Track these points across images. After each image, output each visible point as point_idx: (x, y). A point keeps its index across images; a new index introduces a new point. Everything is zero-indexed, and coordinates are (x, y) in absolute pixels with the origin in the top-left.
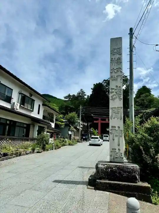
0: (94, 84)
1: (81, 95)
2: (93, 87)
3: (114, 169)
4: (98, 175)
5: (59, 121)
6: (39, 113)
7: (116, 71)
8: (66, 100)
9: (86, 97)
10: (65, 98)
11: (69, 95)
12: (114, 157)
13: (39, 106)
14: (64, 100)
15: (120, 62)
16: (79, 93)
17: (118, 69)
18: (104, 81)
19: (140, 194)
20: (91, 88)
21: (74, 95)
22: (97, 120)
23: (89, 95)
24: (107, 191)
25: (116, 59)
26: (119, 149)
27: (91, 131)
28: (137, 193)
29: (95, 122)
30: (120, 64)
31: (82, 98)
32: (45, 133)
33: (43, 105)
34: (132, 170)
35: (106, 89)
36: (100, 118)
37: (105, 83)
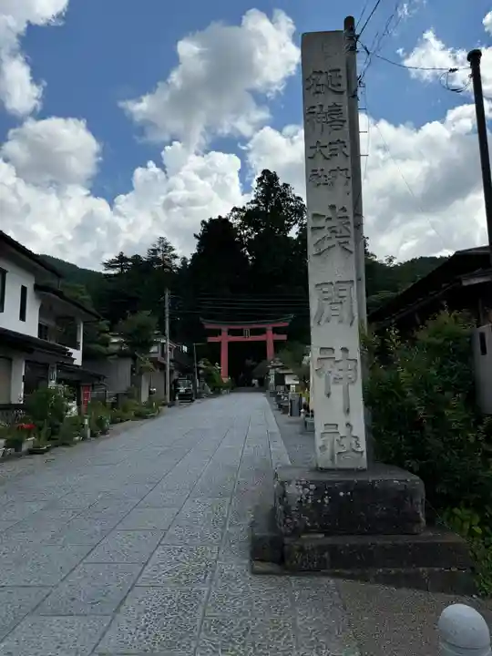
0: (203, 222)
1: (159, 255)
2: (199, 230)
3: (342, 494)
4: (288, 521)
5: (97, 343)
6: (23, 317)
7: (327, 152)
8: (112, 272)
9: (177, 263)
10: (109, 265)
11: (122, 258)
12: (332, 451)
13: (24, 290)
14: (104, 272)
15: (340, 121)
16: (155, 251)
17: (333, 146)
18: (232, 211)
19: (437, 569)
20: (195, 235)
21: (137, 258)
22: (219, 332)
23: (189, 257)
24: (325, 575)
25: (325, 109)
26: (348, 424)
27: (201, 368)
28: (425, 569)
29: (210, 339)
30: (339, 127)
31: (165, 266)
32: (52, 384)
33: (37, 288)
34: (402, 492)
35: (241, 237)
36: (225, 329)
37: (236, 218)
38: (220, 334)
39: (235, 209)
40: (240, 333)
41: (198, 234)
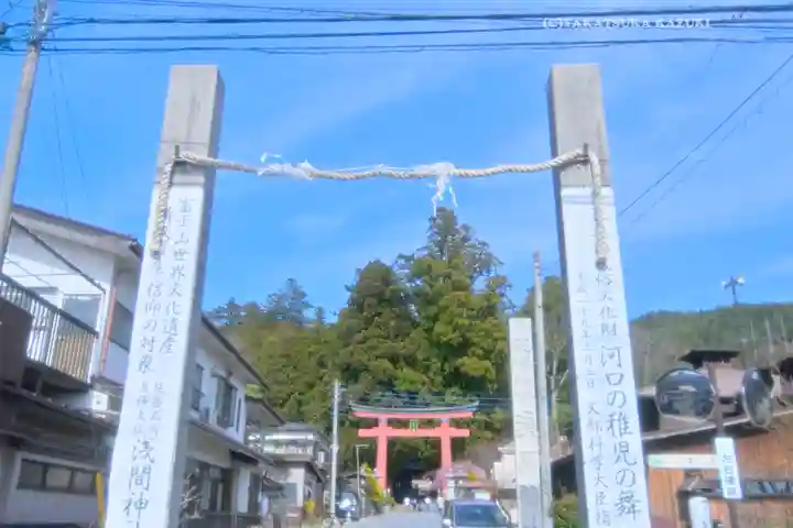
0: (359, 270)
6: (237, 428)
13: (240, 402)
18: (398, 258)
22: (374, 423)
29: (362, 433)
31: (292, 318)
36: (383, 417)
37: (402, 267)
38: (377, 425)
39: (401, 256)
40: (404, 424)
41: (349, 285)
